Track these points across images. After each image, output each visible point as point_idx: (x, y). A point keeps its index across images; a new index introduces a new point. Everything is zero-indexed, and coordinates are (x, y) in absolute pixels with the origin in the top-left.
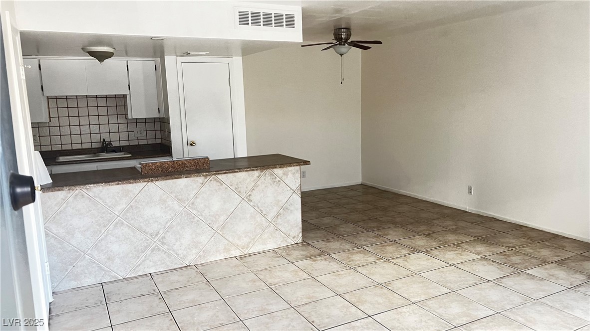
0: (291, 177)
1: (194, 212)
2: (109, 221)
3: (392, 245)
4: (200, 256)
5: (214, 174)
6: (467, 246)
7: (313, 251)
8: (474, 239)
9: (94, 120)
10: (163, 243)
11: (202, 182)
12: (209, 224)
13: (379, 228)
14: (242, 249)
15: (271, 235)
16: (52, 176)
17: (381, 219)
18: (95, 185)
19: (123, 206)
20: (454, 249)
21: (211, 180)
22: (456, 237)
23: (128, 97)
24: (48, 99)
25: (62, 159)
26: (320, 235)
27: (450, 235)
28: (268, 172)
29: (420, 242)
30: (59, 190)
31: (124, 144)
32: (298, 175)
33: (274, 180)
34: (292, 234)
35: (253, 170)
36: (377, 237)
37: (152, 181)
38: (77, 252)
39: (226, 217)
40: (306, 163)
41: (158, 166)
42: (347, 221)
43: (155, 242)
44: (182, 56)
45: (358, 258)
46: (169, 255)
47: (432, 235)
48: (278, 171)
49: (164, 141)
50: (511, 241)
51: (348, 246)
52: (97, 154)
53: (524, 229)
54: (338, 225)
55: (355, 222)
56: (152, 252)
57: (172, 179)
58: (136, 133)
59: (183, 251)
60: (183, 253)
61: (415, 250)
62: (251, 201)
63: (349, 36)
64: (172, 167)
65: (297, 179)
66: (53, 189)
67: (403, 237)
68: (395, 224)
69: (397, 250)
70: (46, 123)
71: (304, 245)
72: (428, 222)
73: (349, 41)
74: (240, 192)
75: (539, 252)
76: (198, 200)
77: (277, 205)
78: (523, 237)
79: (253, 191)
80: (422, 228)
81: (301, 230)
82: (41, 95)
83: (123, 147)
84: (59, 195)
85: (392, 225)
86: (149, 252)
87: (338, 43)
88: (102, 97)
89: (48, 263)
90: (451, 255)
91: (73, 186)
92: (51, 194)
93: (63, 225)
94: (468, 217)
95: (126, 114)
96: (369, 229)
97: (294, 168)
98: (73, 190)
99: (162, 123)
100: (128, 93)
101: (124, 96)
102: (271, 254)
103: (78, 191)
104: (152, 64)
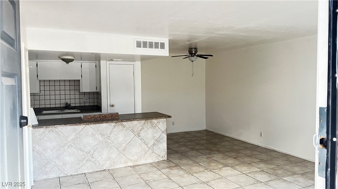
0: (161, 124)
1: (109, 141)
2: (65, 144)
3: (215, 162)
4: (111, 165)
5: (121, 122)
6: (255, 164)
7: (171, 164)
8: (260, 160)
9: (63, 92)
10: (92, 157)
11: (114, 126)
12: (117, 148)
13: (210, 154)
14: (134, 162)
15: (150, 155)
16: (38, 120)
17: (212, 149)
18: (59, 126)
19: (72, 137)
20: (247, 165)
21: (119, 125)
22: (250, 159)
23: (81, 81)
24: (40, 81)
25: (44, 112)
26: (177, 156)
27: (247, 158)
28: (149, 121)
29: (230, 161)
30: (41, 128)
31: (77, 105)
32: (165, 123)
33: (152, 126)
34: (161, 155)
35: (141, 120)
36: (208, 158)
37: (88, 124)
38: (48, 160)
39: (126, 145)
40: (169, 117)
41: (92, 117)
42: (193, 149)
43: (88, 156)
44: (109, 61)
45: (195, 169)
46: (95, 164)
47: (237, 158)
48: (155, 121)
49: (98, 104)
50: (280, 162)
51: (190, 162)
52: (63, 110)
53: (288, 156)
54: (188, 151)
55: (197, 150)
56: (86, 161)
57: (98, 124)
58: (84, 99)
59: (102, 162)
60: (102, 163)
61: (226, 165)
62: (140, 136)
63: (196, 52)
64: (99, 117)
65: (165, 125)
66: (38, 127)
67: (222, 158)
68: (219, 151)
69: (216, 165)
70: (38, 93)
71: (168, 161)
72: (237, 151)
73: (196, 55)
74: (134, 131)
75: (293, 168)
76: (112, 135)
77: (154, 139)
78: (287, 161)
79: (141, 131)
80: (233, 154)
81: (166, 153)
82: (37, 80)
83: (77, 107)
84: (41, 130)
85: (218, 152)
86: (85, 162)
87: (191, 55)
88: (67, 81)
89: (32, 165)
90: (245, 169)
91: (48, 126)
92: (37, 129)
93: (42, 145)
94: (260, 149)
95: (79, 90)
96: (204, 154)
97: (163, 119)
98: (48, 128)
99: (97, 95)
100: (81, 79)
101: (79, 81)
102: (149, 165)
103: (51, 128)
104: (94, 64)
